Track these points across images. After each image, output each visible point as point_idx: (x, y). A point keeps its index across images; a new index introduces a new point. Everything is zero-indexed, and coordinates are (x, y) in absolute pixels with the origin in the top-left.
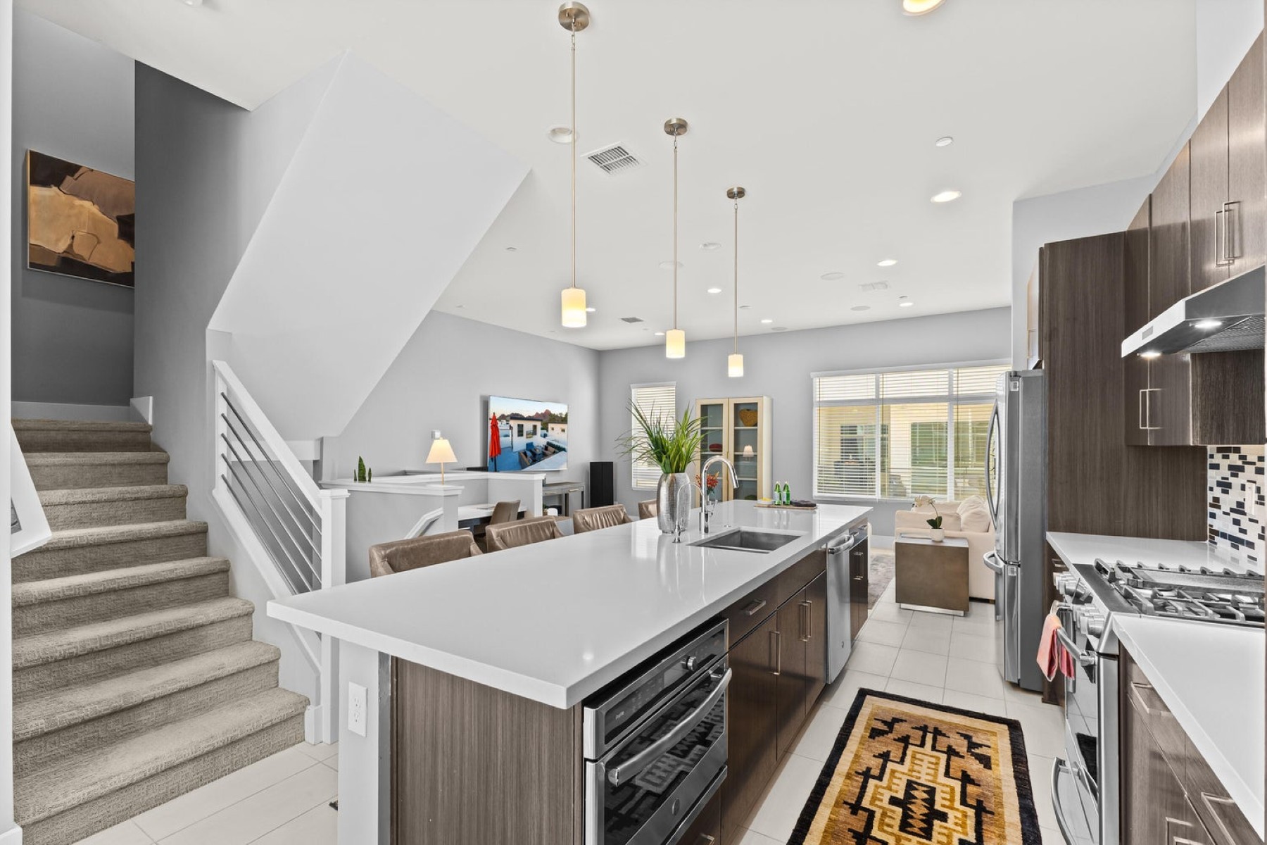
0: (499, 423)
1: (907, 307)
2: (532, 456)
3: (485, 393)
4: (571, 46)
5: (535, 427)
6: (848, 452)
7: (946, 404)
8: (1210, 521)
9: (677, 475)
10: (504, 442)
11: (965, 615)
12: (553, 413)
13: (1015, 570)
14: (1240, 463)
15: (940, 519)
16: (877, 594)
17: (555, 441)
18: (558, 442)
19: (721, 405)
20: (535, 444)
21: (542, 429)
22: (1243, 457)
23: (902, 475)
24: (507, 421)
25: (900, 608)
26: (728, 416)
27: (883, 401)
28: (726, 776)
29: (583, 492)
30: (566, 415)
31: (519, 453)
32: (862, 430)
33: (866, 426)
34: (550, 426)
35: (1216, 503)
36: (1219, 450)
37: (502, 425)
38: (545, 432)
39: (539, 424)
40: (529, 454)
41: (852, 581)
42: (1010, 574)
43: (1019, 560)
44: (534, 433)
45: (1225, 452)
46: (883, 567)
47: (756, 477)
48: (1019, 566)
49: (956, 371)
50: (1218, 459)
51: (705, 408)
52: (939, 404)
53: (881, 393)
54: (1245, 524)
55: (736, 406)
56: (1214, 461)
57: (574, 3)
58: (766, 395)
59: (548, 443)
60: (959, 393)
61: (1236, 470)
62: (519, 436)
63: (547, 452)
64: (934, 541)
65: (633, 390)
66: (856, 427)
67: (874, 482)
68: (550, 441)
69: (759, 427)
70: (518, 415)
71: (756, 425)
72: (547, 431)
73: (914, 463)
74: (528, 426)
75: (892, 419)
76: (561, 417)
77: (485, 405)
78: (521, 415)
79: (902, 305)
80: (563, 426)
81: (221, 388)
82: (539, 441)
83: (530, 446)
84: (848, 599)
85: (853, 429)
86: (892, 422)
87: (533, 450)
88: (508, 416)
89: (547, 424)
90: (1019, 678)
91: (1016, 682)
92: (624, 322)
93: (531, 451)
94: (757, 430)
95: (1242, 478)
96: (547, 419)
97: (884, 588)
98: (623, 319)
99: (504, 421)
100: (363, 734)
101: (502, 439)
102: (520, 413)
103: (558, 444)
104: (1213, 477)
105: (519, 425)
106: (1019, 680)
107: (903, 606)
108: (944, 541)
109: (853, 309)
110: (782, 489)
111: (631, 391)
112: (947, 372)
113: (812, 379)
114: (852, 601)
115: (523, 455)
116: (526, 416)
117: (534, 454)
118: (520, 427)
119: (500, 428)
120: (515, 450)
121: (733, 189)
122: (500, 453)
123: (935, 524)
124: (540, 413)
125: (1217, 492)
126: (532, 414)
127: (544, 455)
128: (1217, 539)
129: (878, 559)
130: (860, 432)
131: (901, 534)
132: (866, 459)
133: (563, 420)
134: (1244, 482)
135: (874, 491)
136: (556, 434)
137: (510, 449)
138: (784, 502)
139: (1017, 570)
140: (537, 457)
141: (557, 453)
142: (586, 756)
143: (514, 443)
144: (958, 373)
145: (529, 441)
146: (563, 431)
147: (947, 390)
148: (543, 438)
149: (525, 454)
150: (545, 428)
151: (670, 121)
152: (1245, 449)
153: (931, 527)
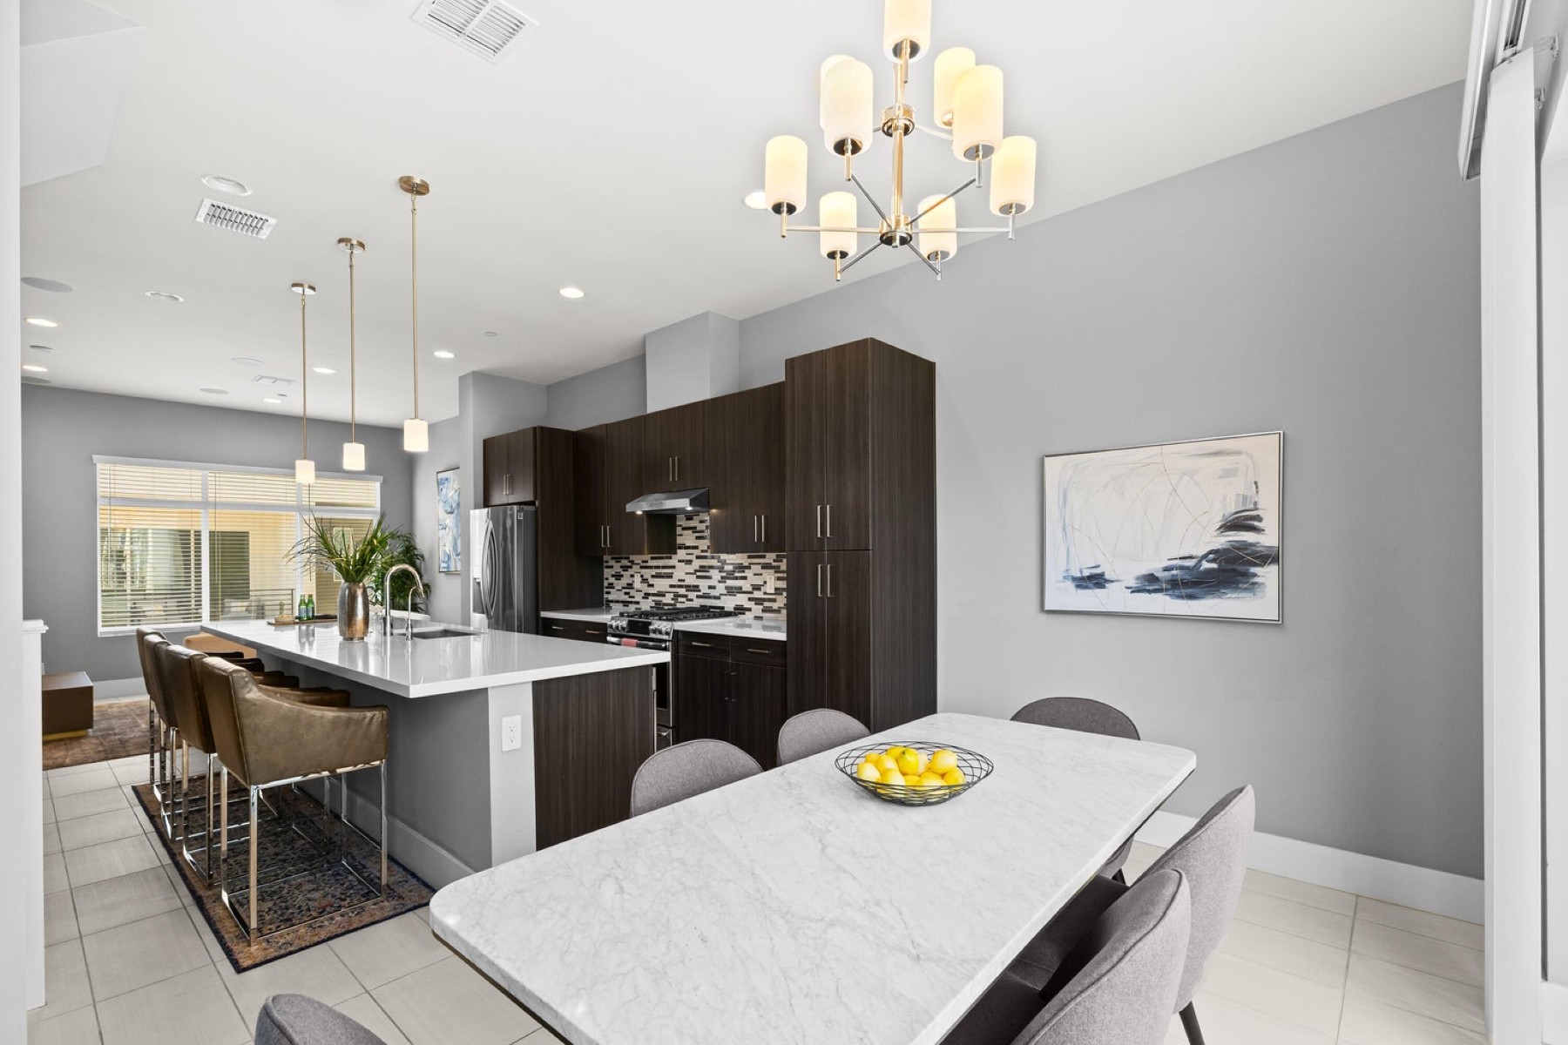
8: (606, 596)
14: (629, 564)
22: (632, 562)
27: (216, 505)
35: (611, 586)
36: (612, 558)
45: (618, 560)
50: (612, 563)
54: (632, 592)
56: (609, 564)
61: (625, 568)
95: (631, 572)
104: (607, 573)
125: (612, 580)
128: (611, 604)
134: (632, 573)
152: (632, 558)
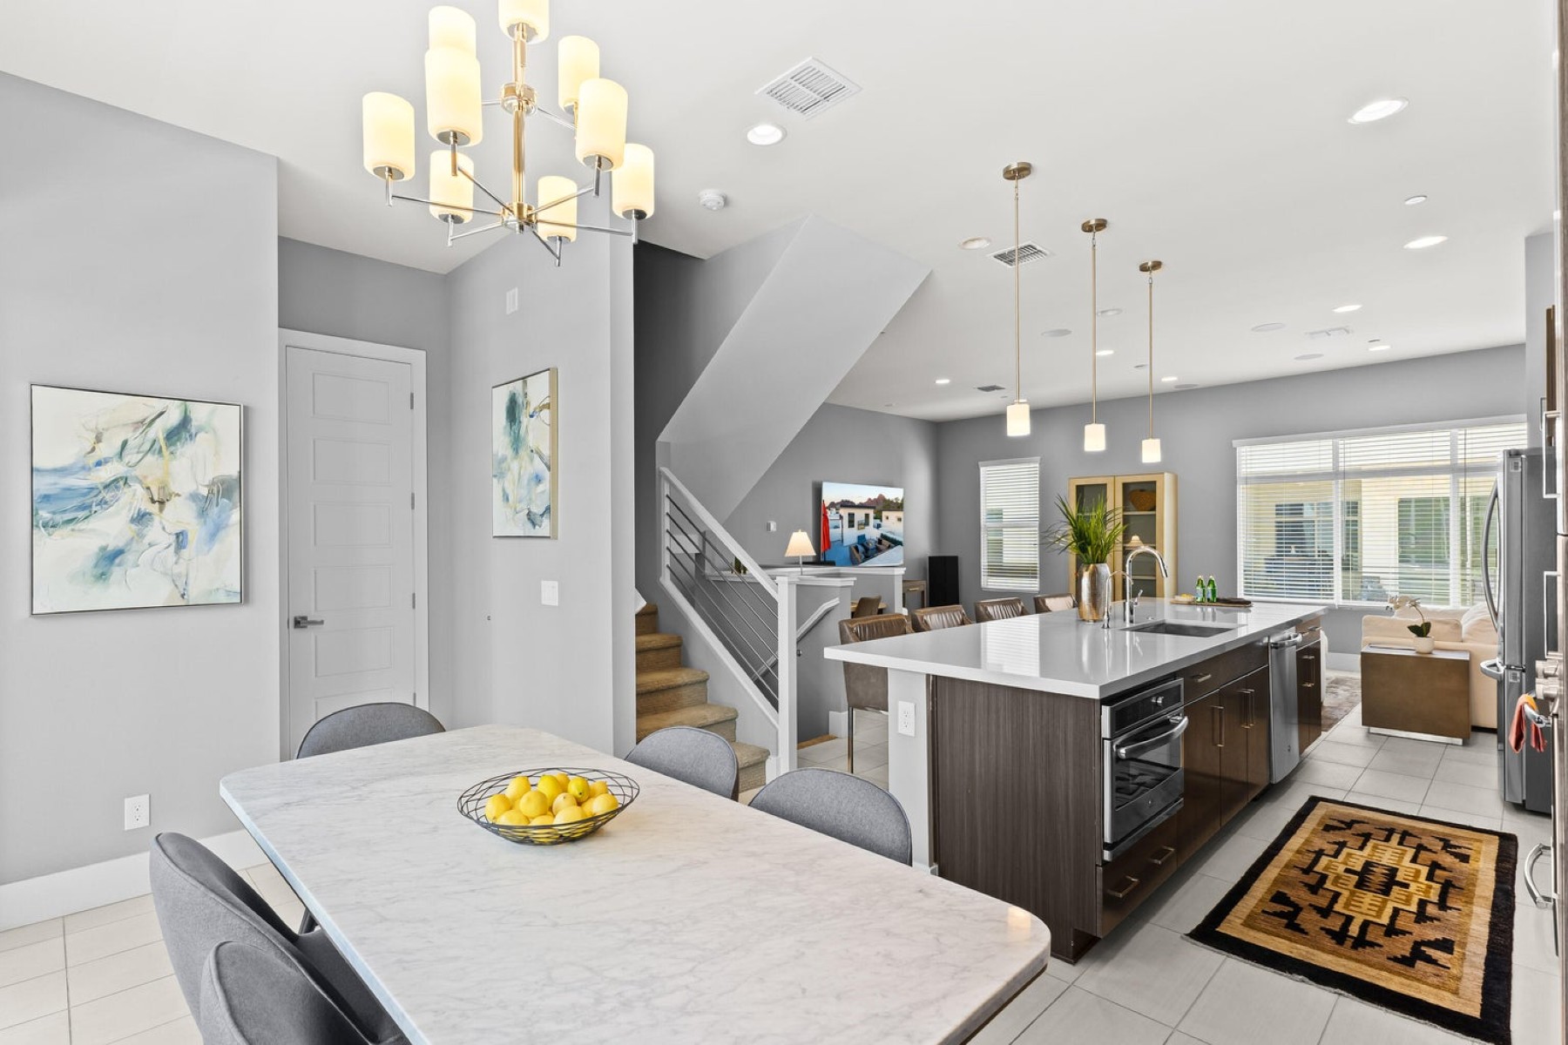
0: (830, 512)
1: (1381, 351)
2: (865, 551)
3: (817, 479)
4: (1014, 195)
5: (867, 516)
6: (1289, 543)
7: (1448, 476)
9: (1098, 565)
10: (834, 534)
11: (1465, 744)
12: (887, 498)
13: (1518, 675)
15: (1427, 626)
16: (1335, 717)
17: (891, 532)
18: (893, 534)
19: (1105, 485)
20: (867, 537)
21: (875, 518)
23: (1381, 576)
24: (836, 509)
25: (1369, 733)
26: (1115, 499)
27: (1345, 475)
28: (1182, 805)
29: (923, 592)
30: (902, 501)
31: (850, 547)
32: (1313, 509)
33: (1319, 504)
34: (885, 514)
37: (832, 514)
38: (878, 521)
39: (871, 513)
40: (860, 548)
41: (1300, 689)
42: (1511, 680)
43: (1524, 663)
44: (867, 523)
46: (1345, 691)
47: (1155, 576)
48: (1524, 671)
49: (1463, 432)
51: (1080, 489)
52: (1435, 477)
53: (1341, 464)
55: (1125, 486)
57: (1018, 164)
58: (1168, 472)
59: (883, 536)
60: (1468, 461)
62: (849, 527)
63: (881, 547)
64: (1417, 652)
65: (982, 470)
66: (1302, 505)
67: (1333, 582)
68: (884, 533)
69: (1158, 512)
70: (848, 502)
71: (1154, 509)
72: (881, 521)
73: (1403, 559)
74: (859, 515)
75: (1363, 494)
76: (897, 503)
77: (818, 492)
78: (852, 502)
79: (1371, 350)
80: (900, 514)
81: (666, 490)
82: (872, 533)
83: (861, 538)
84: (1295, 720)
85: (1297, 509)
86: (1363, 498)
87: (865, 544)
88: (838, 503)
89: (880, 512)
90: (1524, 798)
91: (1520, 802)
92: (980, 391)
93: (863, 545)
94: (1155, 515)
96: (881, 506)
97: (1347, 713)
98: (979, 388)
100: (913, 735)
101: (832, 531)
102: (851, 500)
103: (894, 537)
105: (849, 514)
106: (1524, 801)
107: (1373, 730)
108: (1434, 652)
109: (1297, 358)
110: (1205, 584)
111: (979, 469)
112: (1449, 434)
113: (1235, 449)
114: (1300, 723)
115: (854, 549)
116: (857, 502)
117: (867, 549)
118: (851, 516)
119: (830, 518)
120: (845, 544)
121: (1147, 263)
122: (829, 547)
123: (1421, 631)
124: (872, 499)
126: (864, 500)
127: (878, 551)
129: (1337, 682)
130: (1308, 514)
131: (1370, 644)
132: (1319, 552)
133: (899, 507)
135: (1332, 595)
136: (892, 524)
137: (840, 542)
138: (1209, 599)
139: (1521, 676)
140: (870, 552)
141: (892, 548)
142: (1103, 736)
143: (844, 535)
144: (1465, 434)
145: (861, 533)
146: (900, 520)
147: (1449, 458)
148: (876, 530)
149: (856, 548)
150: (878, 517)
151: (1089, 222)
153: (1414, 635)
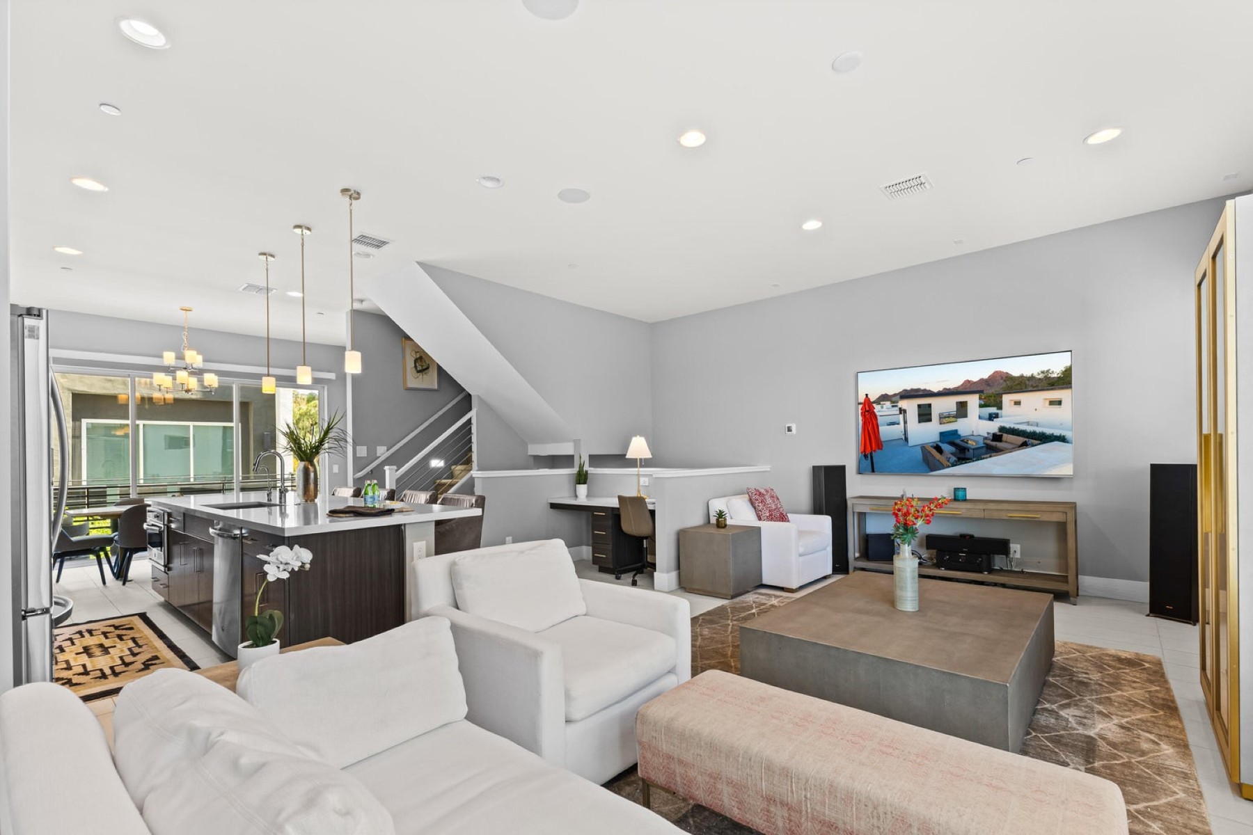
0: (877, 408)
2: (958, 451)
5: (964, 404)
10: (885, 432)
12: (1019, 376)
17: (1028, 424)
18: (1037, 425)
20: (964, 432)
21: (984, 406)
24: (893, 402)
31: (923, 447)
34: (1009, 397)
37: (883, 411)
38: (991, 410)
39: (973, 399)
40: (948, 448)
44: (962, 414)
59: (1004, 429)
62: (921, 421)
63: (1001, 444)
68: (1009, 426)
70: (918, 390)
72: (1000, 408)
74: (944, 405)
76: (1046, 378)
78: (925, 390)
80: (1056, 394)
82: (975, 427)
83: (948, 435)
87: (958, 441)
88: (895, 395)
89: (1001, 398)
93: (952, 444)
96: (1000, 388)
99: (888, 404)
101: (883, 429)
103: (1038, 430)
105: (920, 406)
115: (934, 452)
116: (935, 390)
117: (963, 449)
118: (925, 408)
119: (877, 414)
120: (911, 443)
122: (879, 449)
126: (957, 384)
127: (993, 449)
136: (1028, 411)
137: (902, 442)
140: (971, 453)
141: (1033, 444)
143: (911, 433)
145: (949, 427)
146: (1054, 402)
148: (987, 422)
149: (938, 448)
150: (992, 403)
